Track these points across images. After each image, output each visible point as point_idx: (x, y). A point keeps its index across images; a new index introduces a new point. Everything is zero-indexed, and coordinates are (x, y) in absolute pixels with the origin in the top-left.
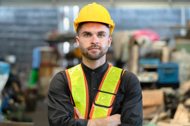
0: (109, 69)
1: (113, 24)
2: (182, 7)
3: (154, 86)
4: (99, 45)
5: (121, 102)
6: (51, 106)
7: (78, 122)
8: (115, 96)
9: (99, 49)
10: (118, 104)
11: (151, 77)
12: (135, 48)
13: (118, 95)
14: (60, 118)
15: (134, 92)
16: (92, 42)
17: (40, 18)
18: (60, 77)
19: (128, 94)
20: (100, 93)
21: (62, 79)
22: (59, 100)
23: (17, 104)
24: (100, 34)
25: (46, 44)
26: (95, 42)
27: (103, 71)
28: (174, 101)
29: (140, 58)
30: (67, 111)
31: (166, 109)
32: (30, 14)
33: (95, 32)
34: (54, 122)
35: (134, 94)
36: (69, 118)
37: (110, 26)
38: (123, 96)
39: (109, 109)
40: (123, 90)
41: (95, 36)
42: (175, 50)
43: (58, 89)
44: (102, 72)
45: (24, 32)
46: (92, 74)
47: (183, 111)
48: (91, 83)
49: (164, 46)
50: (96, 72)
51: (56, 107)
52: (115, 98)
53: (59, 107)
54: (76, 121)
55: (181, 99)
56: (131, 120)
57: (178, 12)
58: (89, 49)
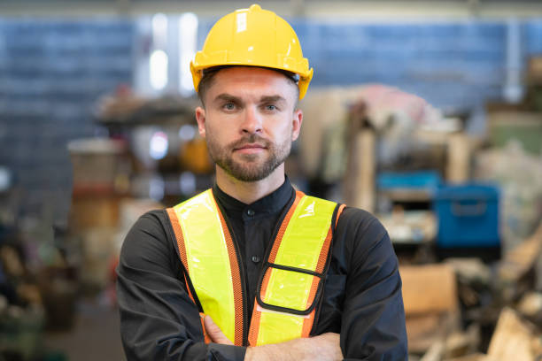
0: (295, 202)
1: (309, 73)
2: (511, 17)
3: (424, 253)
4: (264, 135)
5: (338, 297)
6: (128, 309)
7: (217, 353)
8: (318, 279)
9: (266, 148)
10: (330, 303)
11: (414, 228)
12: (366, 141)
13: (327, 276)
14: (160, 342)
15: (375, 266)
16: (244, 127)
17: (82, 52)
18: (153, 226)
19: (359, 273)
20: (274, 270)
21: (158, 232)
22: (154, 292)
23: (15, 312)
24: (268, 104)
25: (97, 130)
26: (253, 127)
27: (280, 208)
28: (486, 300)
29: (379, 169)
30: (180, 323)
31: (465, 325)
32: (52, 42)
33: (252, 96)
34: (141, 354)
35: (375, 273)
36: (188, 341)
37: (298, 77)
38: (343, 279)
39: (305, 319)
40: (342, 262)
41: (253, 109)
42: (486, 146)
43: (148, 261)
44: (275, 211)
45: (33, 97)
46: (246, 219)
47: (514, 330)
48: (245, 243)
49: (454, 133)
50: (257, 212)
51: (146, 312)
52: (320, 284)
53: (153, 311)
54: (210, 348)
55: (509, 293)
56: (372, 349)
57: (499, 33)
58: (235, 148)
